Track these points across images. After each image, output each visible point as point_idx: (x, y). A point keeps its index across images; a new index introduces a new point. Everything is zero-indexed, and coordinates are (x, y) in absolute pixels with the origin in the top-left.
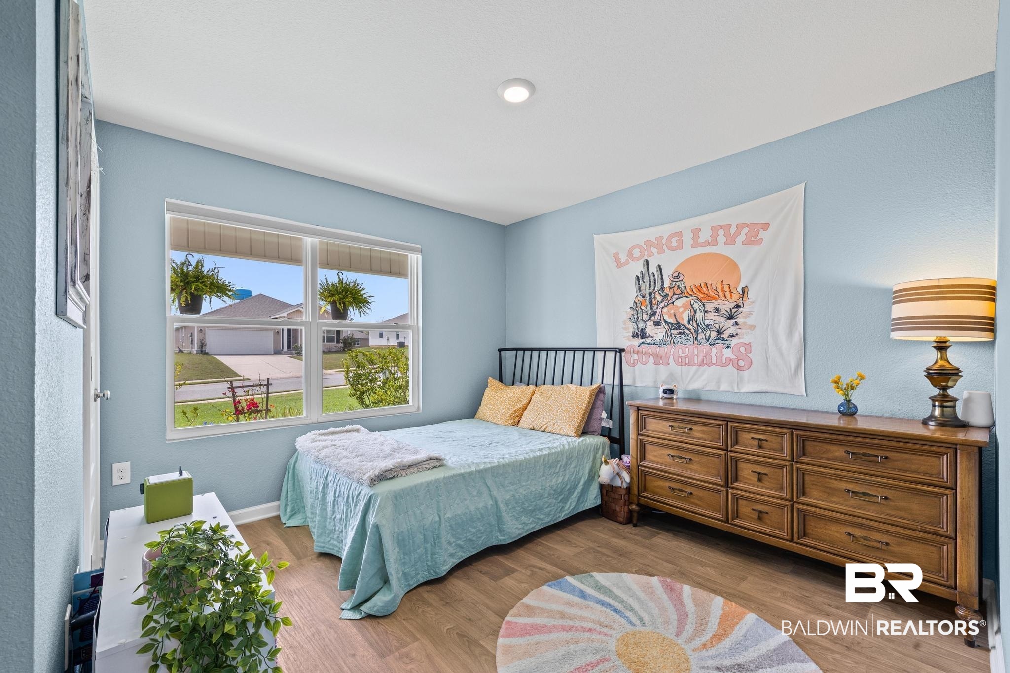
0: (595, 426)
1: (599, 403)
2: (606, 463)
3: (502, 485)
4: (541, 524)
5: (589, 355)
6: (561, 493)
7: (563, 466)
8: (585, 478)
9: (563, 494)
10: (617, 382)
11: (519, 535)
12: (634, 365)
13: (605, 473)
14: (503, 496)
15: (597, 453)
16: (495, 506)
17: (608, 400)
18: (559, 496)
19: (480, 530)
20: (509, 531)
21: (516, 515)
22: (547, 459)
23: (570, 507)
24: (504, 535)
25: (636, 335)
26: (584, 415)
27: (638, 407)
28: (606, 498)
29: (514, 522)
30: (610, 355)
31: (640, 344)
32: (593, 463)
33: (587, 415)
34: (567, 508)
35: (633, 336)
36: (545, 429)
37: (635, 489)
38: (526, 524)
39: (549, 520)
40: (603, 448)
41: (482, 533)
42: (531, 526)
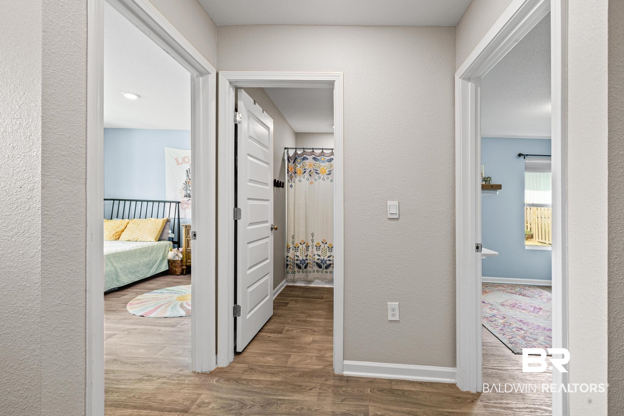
0: (165, 236)
1: (167, 226)
2: (171, 250)
3: (118, 261)
4: (138, 278)
5: (162, 204)
6: (148, 265)
7: (149, 253)
8: (161, 258)
9: (149, 265)
10: (177, 217)
11: (128, 282)
12: (185, 209)
13: (171, 255)
14: (118, 266)
15: (166, 248)
16: (115, 270)
17: (172, 226)
18: (147, 266)
19: (107, 281)
20: (123, 280)
21: (126, 274)
22: (141, 250)
23: (153, 271)
24: (120, 283)
25: (186, 196)
26: (159, 231)
27: (186, 226)
28: (171, 266)
29: (125, 277)
30: (173, 205)
31: (188, 200)
32: (165, 252)
33: (161, 232)
34: (151, 271)
35: (185, 196)
36: (137, 240)
37: (185, 260)
38: (131, 278)
39: (142, 276)
40: (169, 246)
41: (108, 282)
42: (133, 279)
